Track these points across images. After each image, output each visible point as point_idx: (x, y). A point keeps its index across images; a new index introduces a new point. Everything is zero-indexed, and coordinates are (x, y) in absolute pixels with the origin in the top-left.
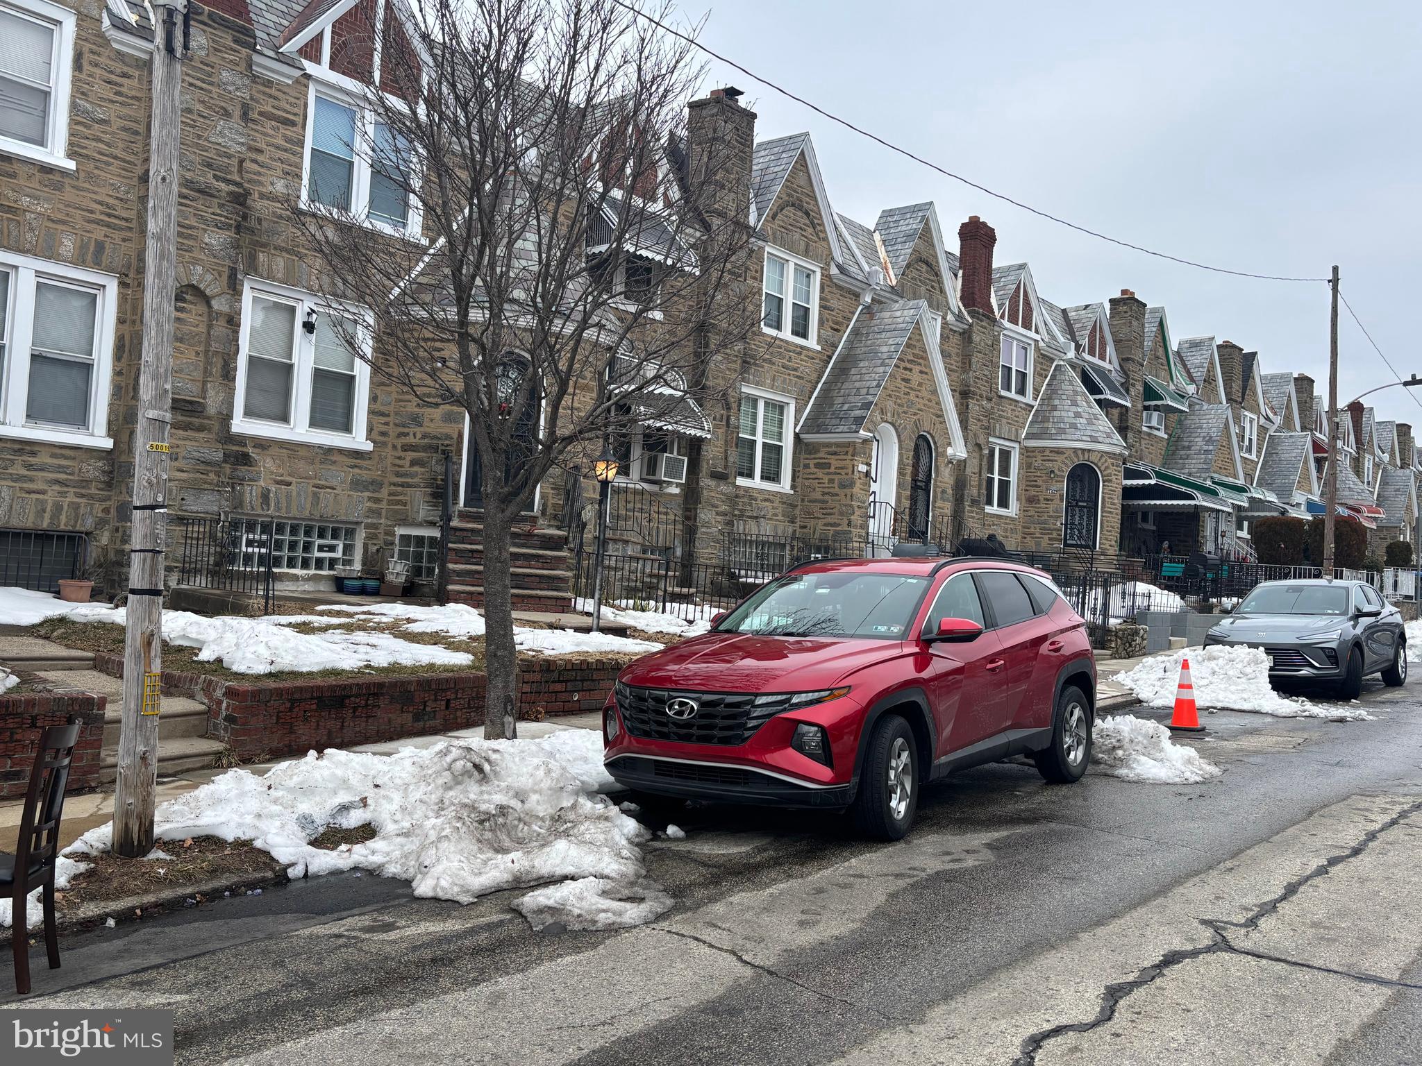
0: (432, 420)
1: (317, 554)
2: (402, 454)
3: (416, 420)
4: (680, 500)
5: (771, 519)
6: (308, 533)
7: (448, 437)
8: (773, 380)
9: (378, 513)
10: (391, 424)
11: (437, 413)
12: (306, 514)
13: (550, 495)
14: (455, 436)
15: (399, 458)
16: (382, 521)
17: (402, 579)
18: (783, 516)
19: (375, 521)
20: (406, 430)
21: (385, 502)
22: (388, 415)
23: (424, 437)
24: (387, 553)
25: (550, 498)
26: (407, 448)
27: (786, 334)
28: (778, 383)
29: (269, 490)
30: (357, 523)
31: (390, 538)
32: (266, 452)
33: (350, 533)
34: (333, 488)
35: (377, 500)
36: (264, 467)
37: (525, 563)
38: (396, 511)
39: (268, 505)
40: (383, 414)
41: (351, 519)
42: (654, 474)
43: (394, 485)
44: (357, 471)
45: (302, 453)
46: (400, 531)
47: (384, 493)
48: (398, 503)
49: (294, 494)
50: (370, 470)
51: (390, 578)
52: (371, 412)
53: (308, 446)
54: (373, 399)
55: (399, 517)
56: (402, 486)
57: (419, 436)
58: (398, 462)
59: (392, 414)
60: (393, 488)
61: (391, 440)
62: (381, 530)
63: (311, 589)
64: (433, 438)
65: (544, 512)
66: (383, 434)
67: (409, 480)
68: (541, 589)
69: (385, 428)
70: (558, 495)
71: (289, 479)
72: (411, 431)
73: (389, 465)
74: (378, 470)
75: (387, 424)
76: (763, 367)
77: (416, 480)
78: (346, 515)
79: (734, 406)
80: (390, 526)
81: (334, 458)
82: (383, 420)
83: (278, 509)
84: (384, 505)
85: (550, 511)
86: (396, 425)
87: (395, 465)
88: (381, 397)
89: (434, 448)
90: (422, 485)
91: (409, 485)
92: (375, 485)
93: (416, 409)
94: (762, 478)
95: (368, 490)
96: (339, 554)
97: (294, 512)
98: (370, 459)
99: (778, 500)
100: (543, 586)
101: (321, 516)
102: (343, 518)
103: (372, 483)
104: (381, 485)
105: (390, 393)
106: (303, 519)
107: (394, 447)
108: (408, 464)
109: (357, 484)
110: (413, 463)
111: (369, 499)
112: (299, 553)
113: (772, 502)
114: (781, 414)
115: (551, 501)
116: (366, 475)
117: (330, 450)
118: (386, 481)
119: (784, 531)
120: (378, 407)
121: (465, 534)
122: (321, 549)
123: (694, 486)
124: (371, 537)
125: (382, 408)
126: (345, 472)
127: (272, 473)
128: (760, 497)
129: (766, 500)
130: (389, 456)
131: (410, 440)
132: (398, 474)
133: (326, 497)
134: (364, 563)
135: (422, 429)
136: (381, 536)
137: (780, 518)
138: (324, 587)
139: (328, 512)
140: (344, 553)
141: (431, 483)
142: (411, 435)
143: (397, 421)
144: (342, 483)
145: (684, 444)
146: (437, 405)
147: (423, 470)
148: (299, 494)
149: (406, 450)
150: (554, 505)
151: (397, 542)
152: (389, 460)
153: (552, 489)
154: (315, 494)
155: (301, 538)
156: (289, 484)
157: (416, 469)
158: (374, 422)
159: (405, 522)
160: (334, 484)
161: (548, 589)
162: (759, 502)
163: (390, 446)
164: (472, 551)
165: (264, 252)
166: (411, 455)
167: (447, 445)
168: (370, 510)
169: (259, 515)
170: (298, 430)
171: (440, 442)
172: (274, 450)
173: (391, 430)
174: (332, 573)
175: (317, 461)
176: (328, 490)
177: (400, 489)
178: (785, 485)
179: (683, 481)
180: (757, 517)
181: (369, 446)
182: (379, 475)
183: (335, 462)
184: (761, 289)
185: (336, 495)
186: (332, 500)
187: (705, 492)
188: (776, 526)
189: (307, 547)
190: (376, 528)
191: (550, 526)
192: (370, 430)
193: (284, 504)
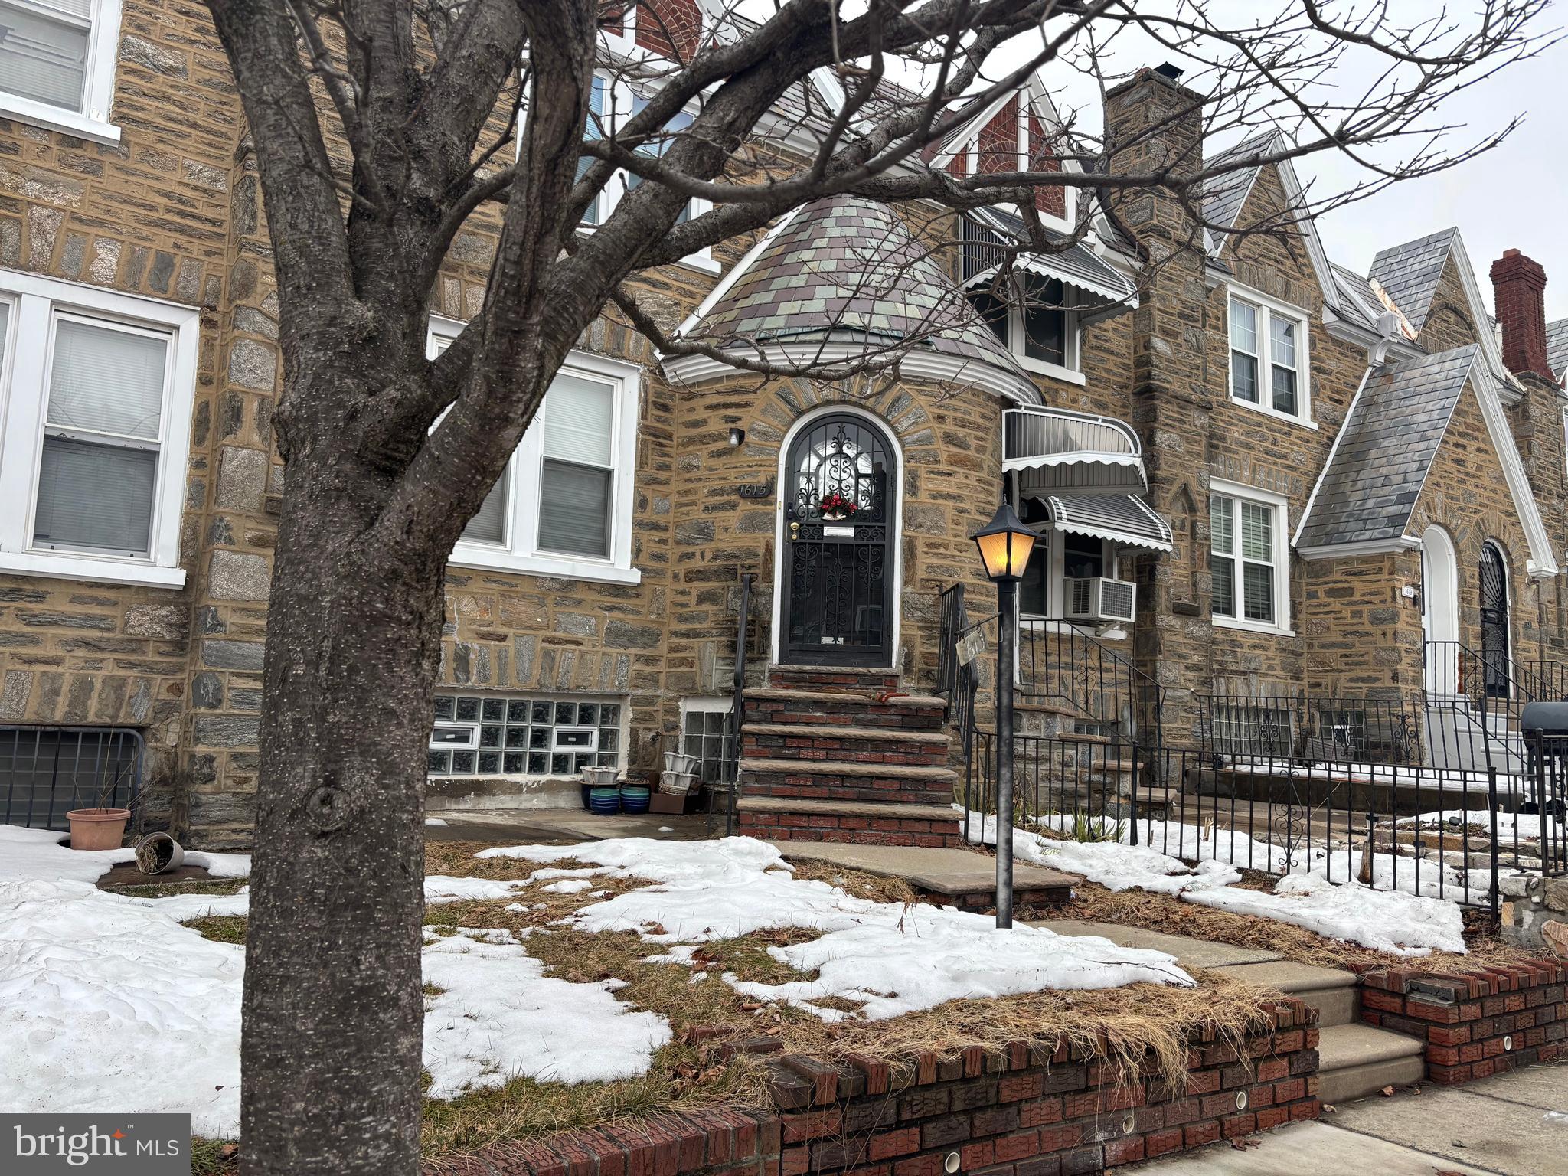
0: (726, 530)
1: (555, 748)
2: (686, 586)
3: (704, 532)
4: (1128, 650)
5: (1265, 675)
6: (541, 714)
7: (751, 553)
8: (1254, 470)
9: (653, 679)
10: (670, 541)
11: (733, 518)
12: (533, 684)
13: (918, 640)
14: (761, 551)
15: (682, 593)
16: (661, 692)
17: (685, 784)
18: (1283, 669)
19: (648, 693)
20: (690, 549)
21: (663, 663)
22: (666, 529)
23: (716, 557)
24: (668, 743)
25: (918, 644)
26: (693, 576)
27: (1265, 404)
28: (1261, 476)
29: (467, 649)
30: (621, 697)
31: (672, 719)
32: (462, 588)
33: (611, 713)
34: (579, 643)
35: (651, 660)
36: (460, 612)
37: (874, 755)
38: (680, 676)
39: (467, 673)
40: (656, 527)
41: (609, 690)
42: (1086, 610)
43: (677, 634)
44: (616, 614)
45: (524, 588)
46: (687, 707)
47: (662, 648)
48: (683, 662)
49: (511, 653)
50: (638, 613)
51: (668, 783)
52: (638, 524)
53: (534, 578)
54: (641, 504)
55: (683, 685)
56: (687, 635)
57: (708, 555)
58: (680, 599)
59: (671, 527)
60: (675, 640)
61: (671, 566)
62: (659, 707)
63: (543, 806)
64: (730, 556)
65: (908, 667)
66: (658, 557)
67: (697, 626)
68: (904, 802)
69: (659, 549)
70: (931, 638)
71: (502, 630)
72: (697, 549)
73: (669, 605)
74: (650, 613)
75: (663, 542)
76: (1237, 453)
77: (706, 625)
78: (600, 683)
79: (1201, 506)
80: (671, 699)
81: (577, 596)
82: (657, 535)
83: (485, 679)
84: (662, 667)
85: (918, 665)
86: (678, 543)
87: (677, 604)
88: (655, 501)
89: (731, 573)
90: (714, 632)
91: (696, 634)
92: (648, 636)
93: (704, 515)
94: (1247, 614)
95: (637, 645)
96: (592, 747)
97: (513, 682)
98: (638, 596)
99: (1274, 646)
100: (906, 795)
101: (558, 688)
102: (595, 690)
103: (643, 633)
104: (657, 637)
105: (667, 495)
106: (531, 694)
107: (676, 576)
108: (694, 602)
109: (617, 636)
110: (702, 599)
111: (638, 658)
112: (526, 748)
113: (1265, 649)
114: (1267, 521)
115: (919, 649)
116: (631, 622)
117: (571, 584)
118: (665, 630)
119: (1286, 691)
120: (648, 516)
121: (774, 706)
122: (563, 739)
123: (1149, 626)
124: (641, 718)
125: (655, 518)
126: (596, 617)
127: (473, 621)
128: (1247, 642)
129: (1255, 647)
130: (668, 591)
131: (696, 563)
132: (681, 619)
133: (565, 656)
134: (632, 760)
135: (712, 545)
136: (660, 717)
137: (1279, 672)
138: (567, 800)
139: (570, 681)
140: (602, 744)
141: (729, 628)
142: (698, 555)
143: (678, 537)
144: (592, 634)
145: (1127, 565)
146: (733, 506)
147: (715, 608)
148: (519, 653)
149: (691, 580)
150: (926, 656)
151: (683, 724)
152: (670, 597)
153: (920, 628)
154: (547, 653)
155: (529, 724)
156: (503, 638)
157: (707, 607)
158: (644, 539)
159: (693, 692)
160: (579, 634)
161: (916, 802)
162: (1246, 650)
163: (669, 574)
164: (784, 736)
165: (452, 278)
166: (698, 587)
167: (750, 567)
168: (640, 675)
169: (454, 690)
170: (516, 554)
171: (739, 563)
172: (476, 586)
173: (672, 552)
174: (579, 777)
175: (550, 600)
176: (569, 646)
177: (683, 641)
178: (1282, 623)
179: (1133, 619)
180: (1244, 673)
181: (635, 577)
182: (653, 621)
183: (579, 602)
184: (1226, 343)
185: (583, 655)
186: (575, 661)
187: (1167, 636)
188: (1273, 685)
189: (540, 738)
190: (652, 704)
191: (919, 690)
192: (637, 552)
193: (493, 670)
